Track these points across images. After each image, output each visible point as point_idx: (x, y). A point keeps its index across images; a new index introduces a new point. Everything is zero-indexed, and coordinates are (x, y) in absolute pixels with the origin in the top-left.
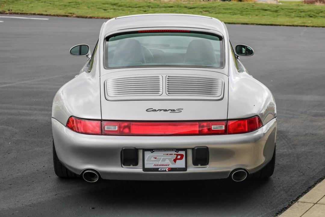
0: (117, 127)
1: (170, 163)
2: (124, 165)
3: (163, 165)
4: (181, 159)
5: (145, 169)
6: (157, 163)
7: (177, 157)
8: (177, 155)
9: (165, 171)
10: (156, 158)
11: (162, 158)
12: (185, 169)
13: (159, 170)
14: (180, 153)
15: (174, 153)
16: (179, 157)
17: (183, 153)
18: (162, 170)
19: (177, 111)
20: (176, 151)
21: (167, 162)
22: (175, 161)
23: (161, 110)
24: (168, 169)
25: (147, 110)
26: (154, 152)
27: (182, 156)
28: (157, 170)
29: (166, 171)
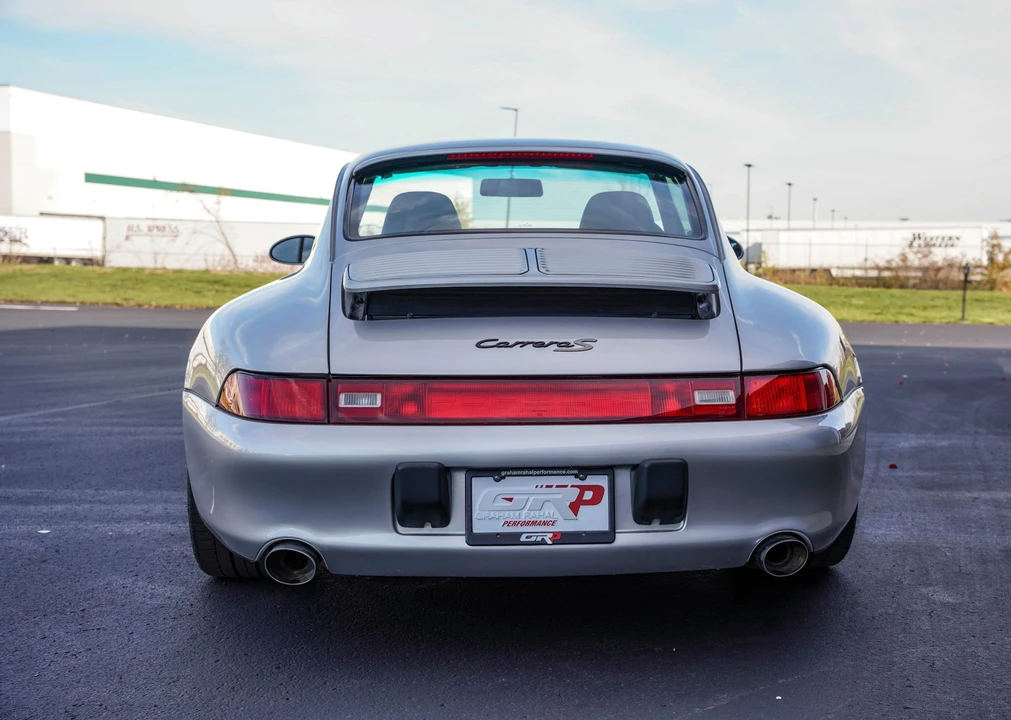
0: (379, 396)
1: (557, 516)
2: (402, 525)
3: (534, 523)
4: (595, 501)
5: (473, 538)
6: (513, 516)
7: (581, 495)
8: (583, 489)
9: (543, 542)
10: (510, 500)
11: (532, 498)
12: (608, 536)
13: (523, 538)
14: (592, 480)
15: (571, 480)
16: (588, 495)
17: (602, 481)
18: (533, 539)
19: (576, 347)
20: (576, 476)
21: (549, 512)
22: (575, 507)
23: (524, 344)
24: (551, 535)
25: (478, 345)
26: (503, 478)
27: (598, 491)
28: (513, 539)
29: (547, 544)
